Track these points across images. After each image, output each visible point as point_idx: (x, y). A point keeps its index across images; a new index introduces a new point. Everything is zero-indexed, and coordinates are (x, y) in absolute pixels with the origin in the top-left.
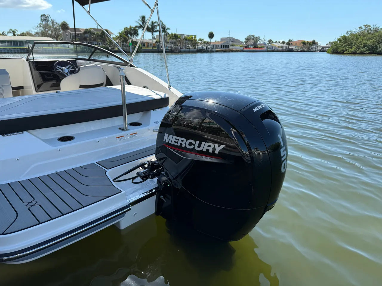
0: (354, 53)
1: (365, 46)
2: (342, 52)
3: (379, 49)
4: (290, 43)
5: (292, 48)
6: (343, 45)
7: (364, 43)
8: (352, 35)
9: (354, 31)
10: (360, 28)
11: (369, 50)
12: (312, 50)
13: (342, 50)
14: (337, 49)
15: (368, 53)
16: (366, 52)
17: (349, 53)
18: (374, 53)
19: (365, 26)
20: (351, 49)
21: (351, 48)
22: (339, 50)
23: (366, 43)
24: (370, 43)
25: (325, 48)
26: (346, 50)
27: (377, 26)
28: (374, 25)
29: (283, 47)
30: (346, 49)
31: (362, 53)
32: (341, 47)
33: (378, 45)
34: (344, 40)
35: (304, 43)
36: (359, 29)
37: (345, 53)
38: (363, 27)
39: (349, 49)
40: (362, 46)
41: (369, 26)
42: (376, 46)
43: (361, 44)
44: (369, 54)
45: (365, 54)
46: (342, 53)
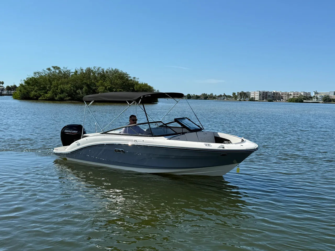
0: (52, 100)
1: (62, 92)
2: (35, 98)
3: (79, 95)
6: (34, 89)
7: (60, 88)
8: (41, 77)
9: (42, 73)
10: (49, 69)
11: (69, 96)
13: (35, 96)
14: (28, 93)
15: (69, 100)
16: (66, 99)
17: (46, 100)
19: (54, 67)
20: (47, 95)
21: (46, 93)
22: (32, 96)
23: (64, 88)
24: (67, 87)
27: (68, 69)
28: (64, 68)
30: (39, 94)
31: (62, 100)
32: (32, 91)
33: (77, 91)
34: (31, 82)
36: (48, 71)
37: (39, 99)
38: (52, 69)
39: (44, 95)
40: (59, 91)
41: (58, 68)
42: (75, 92)
43: (57, 89)
45: (65, 100)
46: (36, 99)
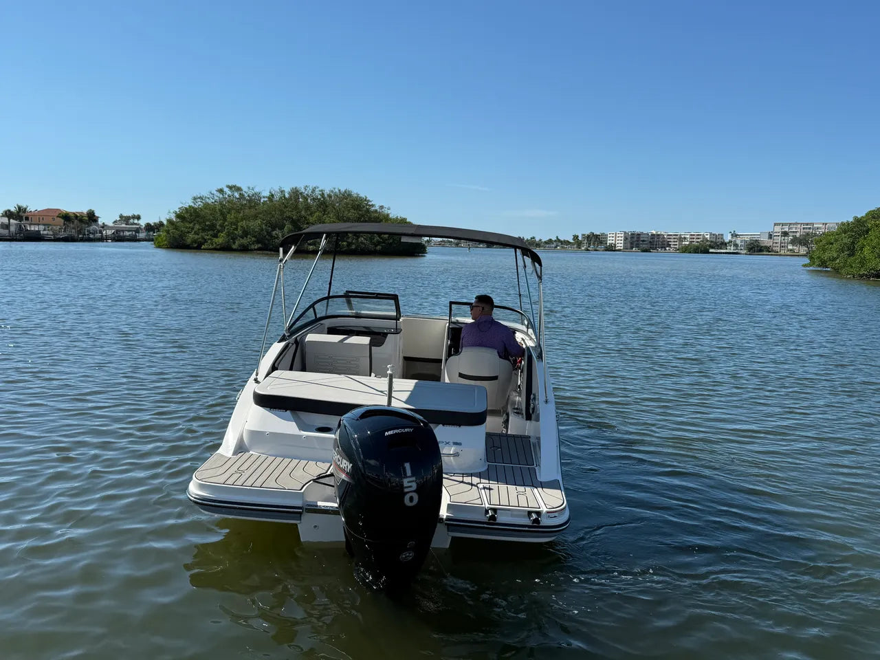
0: (226, 248)
1: (245, 233)
2: (196, 245)
4: (24, 215)
5: (37, 229)
6: (193, 229)
7: (241, 227)
8: (206, 205)
9: (208, 198)
10: (221, 191)
11: (258, 242)
12: (91, 236)
13: (195, 241)
14: (182, 235)
15: (259, 249)
16: (253, 247)
17: (215, 249)
18: (271, 250)
19: (230, 188)
20: (216, 240)
21: (216, 236)
22: (189, 241)
23: (249, 227)
24: (255, 225)
25: (123, 231)
26: (206, 241)
27: (257, 190)
28: (249, 188)
29: (7, 227)
30: (203, 238)
31: (244, 249)
32: (188, 232)
33: (274, 233)
34: (188, 216)
35: (67, 217)
36: (218, 194)
37: (203, 247)
38: (226, 190)
39: (212, 240)
40: (240, 232)
41: (239, 189)
42: (269, 234)
43: (236, 229)
44: (261, 252)
45: (251, 250)
46: (197, 247)
